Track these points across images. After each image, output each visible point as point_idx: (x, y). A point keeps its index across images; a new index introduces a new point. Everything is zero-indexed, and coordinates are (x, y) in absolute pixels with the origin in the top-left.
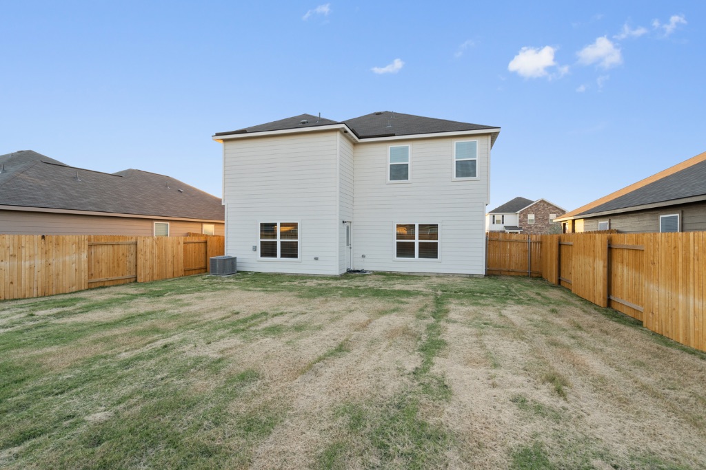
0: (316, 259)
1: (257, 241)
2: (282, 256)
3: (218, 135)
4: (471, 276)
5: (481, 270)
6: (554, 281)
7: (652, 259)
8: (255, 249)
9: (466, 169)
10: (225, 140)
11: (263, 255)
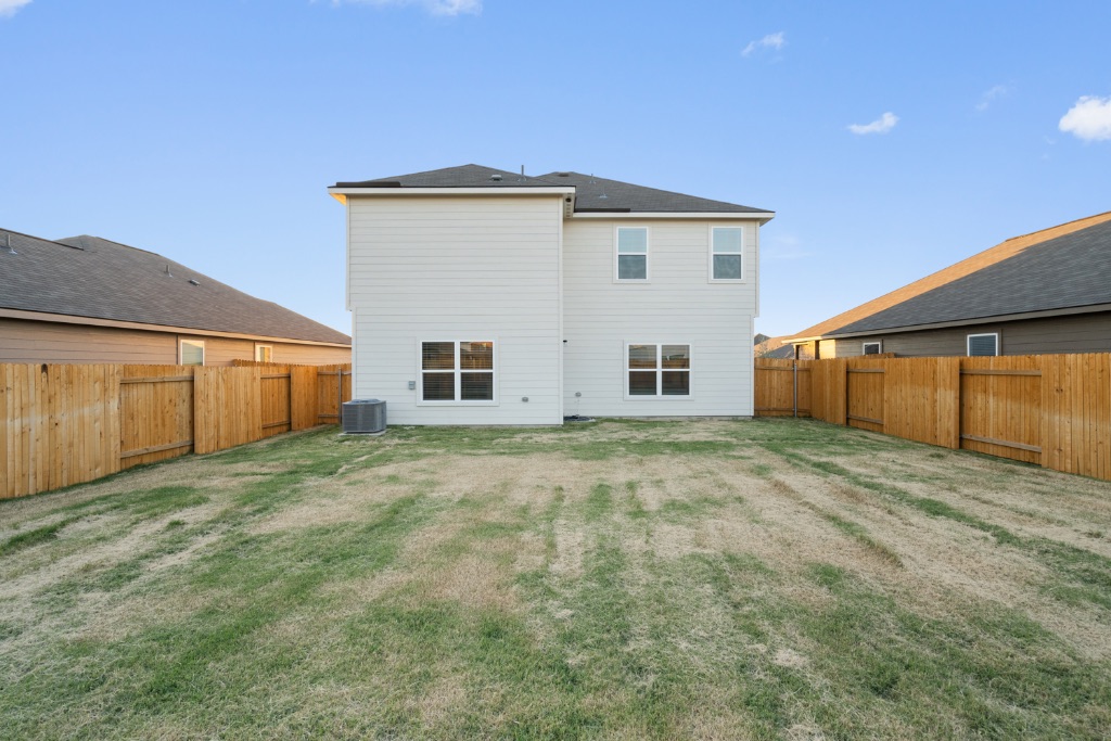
0: (525, 400)
1: (417, 373)
2: (464, 397)
3: (340, 185)
4: (735, 419)
5: (747, 408)
6: (841, 419)
7: (1056, 385)
8: (412, 386)
9: (727, 267)
10: (350, 197)
11: (427, 396)
